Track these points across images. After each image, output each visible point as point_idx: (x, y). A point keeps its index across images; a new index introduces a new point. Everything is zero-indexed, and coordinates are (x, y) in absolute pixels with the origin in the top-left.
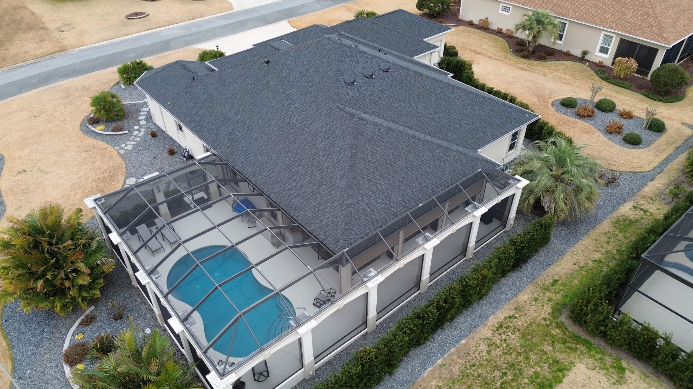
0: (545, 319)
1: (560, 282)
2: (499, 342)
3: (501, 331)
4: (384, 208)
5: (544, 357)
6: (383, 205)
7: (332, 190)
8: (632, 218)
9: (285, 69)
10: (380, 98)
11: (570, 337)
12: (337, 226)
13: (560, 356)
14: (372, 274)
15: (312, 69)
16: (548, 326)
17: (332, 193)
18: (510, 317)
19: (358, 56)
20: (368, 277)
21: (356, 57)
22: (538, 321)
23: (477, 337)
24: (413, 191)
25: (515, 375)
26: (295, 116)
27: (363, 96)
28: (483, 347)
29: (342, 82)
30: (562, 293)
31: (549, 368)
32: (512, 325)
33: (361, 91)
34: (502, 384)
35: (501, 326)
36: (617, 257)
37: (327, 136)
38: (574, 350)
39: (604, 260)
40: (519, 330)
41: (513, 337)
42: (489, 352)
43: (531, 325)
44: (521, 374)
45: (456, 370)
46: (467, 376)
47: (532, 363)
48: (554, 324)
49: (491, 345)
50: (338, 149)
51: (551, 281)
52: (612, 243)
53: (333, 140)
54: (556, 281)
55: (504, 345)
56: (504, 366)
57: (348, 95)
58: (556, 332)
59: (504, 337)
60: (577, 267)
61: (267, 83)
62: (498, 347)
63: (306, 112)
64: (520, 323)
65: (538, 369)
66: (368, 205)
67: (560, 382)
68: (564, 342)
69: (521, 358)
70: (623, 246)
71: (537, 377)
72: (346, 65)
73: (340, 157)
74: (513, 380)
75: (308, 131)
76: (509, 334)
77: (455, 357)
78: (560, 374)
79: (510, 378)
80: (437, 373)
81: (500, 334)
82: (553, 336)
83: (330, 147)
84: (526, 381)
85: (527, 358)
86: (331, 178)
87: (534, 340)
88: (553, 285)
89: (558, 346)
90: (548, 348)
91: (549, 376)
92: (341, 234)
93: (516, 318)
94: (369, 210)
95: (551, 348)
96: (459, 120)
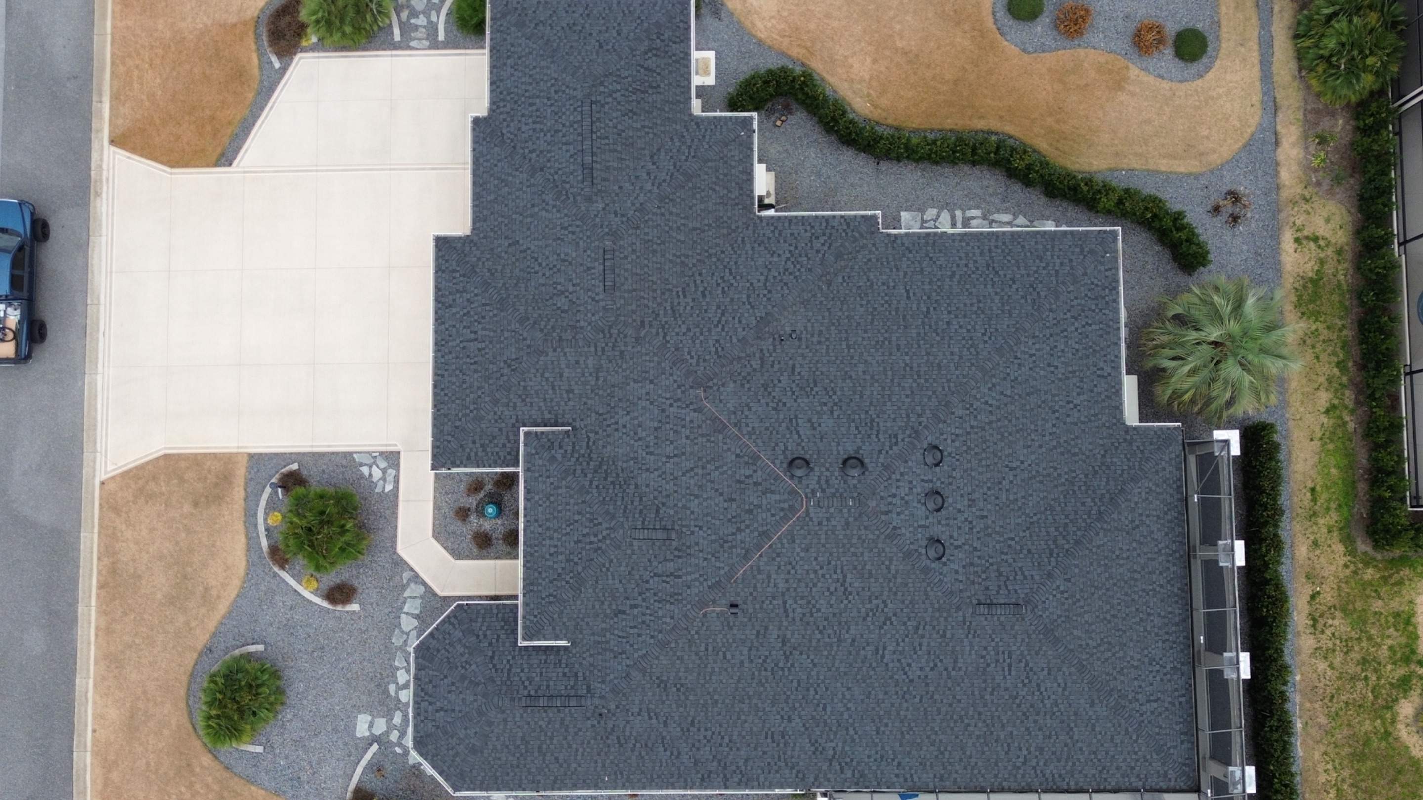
0: (1346, 566)
1: (1318, 488)
2: (1330, 645)
3: (1320, 626)
4: (1162, 680)
5: (1383, 621)
6: (1158, 678)
7: (1094, 726)
8: (1310, 274)
9: (790, 602)
10: (983, 517)
11: (1386, 569)
12: (1146, 761)
13: (1395, 605)
14: (1238, 774)
15: (849, 576)
16: (1355, 573)
17: (1098, 729)
18: (1313, 597)
19: (894, 491)
20: (1238, 783)
21: (894, 496)
22: (1342, 576)
23: (1304, 657)
24: (1159, 615)
25: (1375, 670)
26: (909, 665)
27: (967, 547)
28: (1322, 666)
29: (933, 565)
30: (1333, 505)
31: (1397, 630)
32: (1324, 608)
33: (959, 543)
34: (1372, 692)
35: (1314, 620)
36: (1345, 379)
37: (1006, 664)
38: (1400, 583)
39: (1336, 402)
40: (1334, 607)
41: (1336, 622)
42: (1331, 666)
43: (1339, 588)
44: (1379, 664)
45: (1322, 720)
46: (1337, 714)
47: (1378, 640)
48: (1360, 566)
49: (1326, 654)
50: (1046, 672)
51: (1309, 494)
52: (1324, 357)
53: (1023, 665)
54: (1313, 490)
55: (1338, 642)
56: (1359, 668)
57: (956, 572)
58: (1369, 574)
59: (1328, 632)
60: (1317, 444)
61: (784, 643)
62: (1334, 651)
63: (924, 648)
64: (1328, 596)
65: (1389, 642)
66: (1149, 701)
67: (1417, 637)
68: (1385, 579)
69: (1364, 644)
70: (1338, 349)
71: (1395, 653)
72: (903, 530)
73: (1060, 681)
74: (1378, 679)
75: (962, 673)
76: (1330, 622)
77: (1308, 705)
78: (1411, 628)
79: (1374, 678)
80: (1311, 742)
81: (1323, 632)
82: (1370, 583)
83: (1027, 677)
84: (1389, 667)
85: (1370, 638)
86: (1076, 714)
87: (1359, 605)
88: (1314, 500)
89: (1384, 591)
90: (1377, 605)
91: (1403, 640)
92: (1163, 765)
93: (1318, 593)
94: (1155, 705)
95: (1380, 603)
96: (1068, 403)
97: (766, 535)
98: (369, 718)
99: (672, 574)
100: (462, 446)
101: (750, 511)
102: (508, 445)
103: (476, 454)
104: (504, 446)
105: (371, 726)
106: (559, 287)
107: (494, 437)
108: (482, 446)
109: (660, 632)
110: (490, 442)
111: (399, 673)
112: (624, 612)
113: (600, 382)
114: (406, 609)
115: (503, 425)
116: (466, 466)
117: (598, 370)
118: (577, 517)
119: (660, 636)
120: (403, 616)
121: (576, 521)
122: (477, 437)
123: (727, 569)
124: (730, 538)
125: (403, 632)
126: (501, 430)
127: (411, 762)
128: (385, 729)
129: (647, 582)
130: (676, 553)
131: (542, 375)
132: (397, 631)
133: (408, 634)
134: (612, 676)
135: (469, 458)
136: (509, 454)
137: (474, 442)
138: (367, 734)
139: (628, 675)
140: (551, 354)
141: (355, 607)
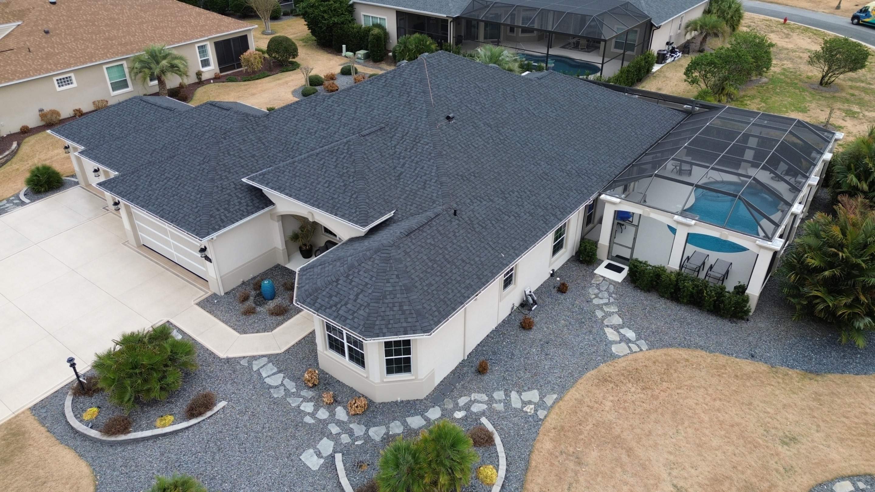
97: (422, 81)
98: (311, 451)
99: (403, 136)
100: (211, 216)
101: (404, 84)
102: (242, 201)
103: (227, 217)
104: (240, 203)
105: (319, 454)
106: (200, 134)
107: (229, 201)
108: (225, 209)
109: (430, 153)
110: (228, 204)
111: (302, 408)
112: (401, 173)
113: (267, 144)
114: (264, 375)
115: (228, 191)
116: (225, 227)
117: (260, 139)
118: (321, 162)
119: (432, 155)
120: (266, 380)
121: (323, 164)
122: (217, 206)
123: (424, 105)
124: (409, 99)
125: (277, 387)
126: (229, 195)
127: (378, 439)
128: (332, 443)
129: (395, 153)
130: (393, 130)
131: (229, 154)
132: (272, 391)
133: (282, 384)
134: (435, 195)
135: (222, 221)
136: (247, 205)
137: (218, 210)
138: (322, 461)
139: (441, 183)
140: (224, 141)
141: (221, 404)
